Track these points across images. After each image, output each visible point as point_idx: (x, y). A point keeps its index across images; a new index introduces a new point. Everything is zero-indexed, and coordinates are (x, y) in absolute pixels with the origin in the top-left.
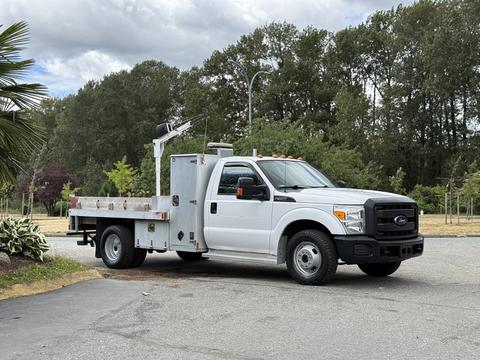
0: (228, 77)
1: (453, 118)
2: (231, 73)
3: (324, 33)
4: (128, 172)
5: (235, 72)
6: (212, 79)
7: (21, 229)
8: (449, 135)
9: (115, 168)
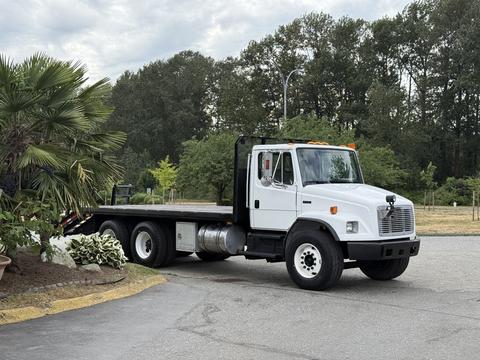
4: (171, 170)
9: (159, 167)
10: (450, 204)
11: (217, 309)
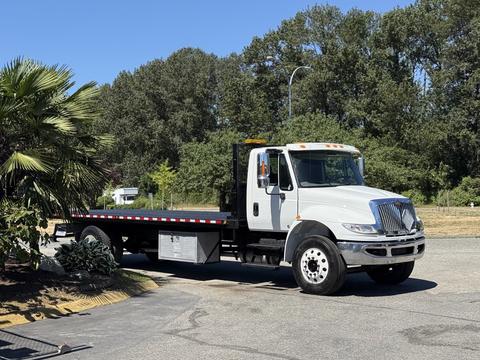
3: (370, 15)
5: (277, 58)
10: (467, 204)
11: (205, 313)
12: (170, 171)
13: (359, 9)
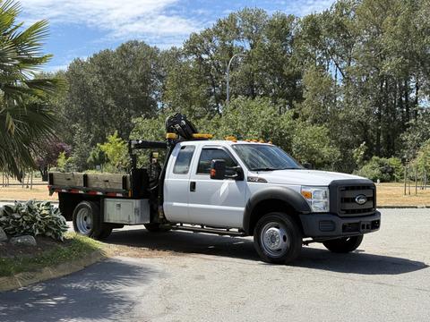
0: (205, 56)
1: (407, 95)
2: (207, 53)
3: (292, 18)
5: (211, 52)
6: (190, 58)
7: (44, 212)
8: (403, 112)
12: (119, 142)
13: (282, 12)
